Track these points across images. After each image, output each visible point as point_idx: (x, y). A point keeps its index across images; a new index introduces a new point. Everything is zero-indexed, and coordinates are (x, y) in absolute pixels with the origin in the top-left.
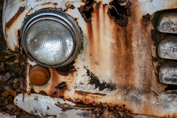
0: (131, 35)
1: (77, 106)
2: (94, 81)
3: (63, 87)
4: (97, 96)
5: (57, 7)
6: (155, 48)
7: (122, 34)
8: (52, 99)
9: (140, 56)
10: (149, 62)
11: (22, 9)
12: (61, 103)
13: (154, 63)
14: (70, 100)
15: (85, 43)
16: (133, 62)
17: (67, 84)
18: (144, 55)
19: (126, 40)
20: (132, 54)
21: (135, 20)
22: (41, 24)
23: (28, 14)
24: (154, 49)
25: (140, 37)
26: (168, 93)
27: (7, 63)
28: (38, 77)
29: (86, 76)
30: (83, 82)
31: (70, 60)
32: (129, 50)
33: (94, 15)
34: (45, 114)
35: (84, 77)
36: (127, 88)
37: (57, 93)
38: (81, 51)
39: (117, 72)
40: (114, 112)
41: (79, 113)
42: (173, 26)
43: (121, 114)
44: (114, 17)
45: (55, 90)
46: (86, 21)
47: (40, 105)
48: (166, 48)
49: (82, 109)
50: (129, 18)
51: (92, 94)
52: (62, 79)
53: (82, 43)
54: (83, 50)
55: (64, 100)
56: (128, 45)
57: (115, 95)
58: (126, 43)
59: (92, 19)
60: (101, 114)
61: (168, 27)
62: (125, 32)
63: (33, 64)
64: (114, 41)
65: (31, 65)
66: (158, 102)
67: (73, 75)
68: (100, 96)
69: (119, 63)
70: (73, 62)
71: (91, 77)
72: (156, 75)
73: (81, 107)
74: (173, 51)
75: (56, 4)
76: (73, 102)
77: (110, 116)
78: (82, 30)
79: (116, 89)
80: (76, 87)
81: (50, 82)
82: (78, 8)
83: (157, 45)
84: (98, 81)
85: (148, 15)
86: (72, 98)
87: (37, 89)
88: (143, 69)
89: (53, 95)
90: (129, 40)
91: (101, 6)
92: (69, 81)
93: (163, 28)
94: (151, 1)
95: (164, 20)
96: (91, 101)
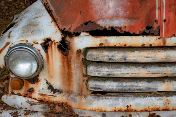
0: (70, 61)
1: (39, 103)
2: (50, 87)
3: (31, 91)
4: (51, 97)
5: (28, 43)
6: (85, 69)
7: (66, 60)
8: (24, 98)
9: (76, 74)
10: (82, 77)
11: (8, 44)
12: (30, 101)
13: (85, 78)
14: (35, 99)
15: (45, 65)
16: (72, 77)
17: (34, 89)
18: (78, 73)
19: (68, 63)
20: (71, 72)
21: (72, 52)
22: (17, 53)
23: (10, 47)
24: (84, 69)
25: (76, 62)
26: (93, 96)
28: (16, 85)
29: (46, 84)
30: (44, 88)
31: (36, 75)
32: (69, 70)
33: (49, 48)
34: (20, 107)
35: (44, 85)
36: (69, 92)
37: (28, 94)
38: (43, 69)
39: (63, 83)
40: (62, 107)
41: (40, 107)
42: (94, 57)
43: (66, 108)
44: (61, 50)
45: (26, 93)
46: (45, 52)
47: (17, 102)
48: (91, 70)
49: (42, 104)
50: (69, 51)
51: (48, 95)
52: (31, 86)
53: (43, 65)
54: (44, 68)
55: (32, 99)
56: (69, 66)
57: (62, 96)
58: (68, 66)
59: (49, 50)
60: (54, 107)
61: (91, 57)
62: (67, 59)
63: (13, 76)
64: (61, 64)
65: (12, 77)
66: (86, 101)
67: (38, 84)
68: (53, 97)
69: (64, 77)
70: (38, 76)
71: (49, 85)
72: (86, 85)
73: (41, 103)
74: (95, 71)
75: (27, 41)
76: (37, 100)
77: (60, 109)
78: (43, 57)
79: (63, 93)
80: (39, 91)
81: (24, 87)
82: (40, 44)
83: (86, 67)
84: (53, 88)
85: (80, 49)
86: (37, 98)
87: (16, 92)
88: (78, 81)
89: (25, 96)
90: (69, 64)
91: (53, 43)
92: (35, 87)
93: (89, 58)
94: (81, 42)
95: (89, 53)
96: (47, 100)
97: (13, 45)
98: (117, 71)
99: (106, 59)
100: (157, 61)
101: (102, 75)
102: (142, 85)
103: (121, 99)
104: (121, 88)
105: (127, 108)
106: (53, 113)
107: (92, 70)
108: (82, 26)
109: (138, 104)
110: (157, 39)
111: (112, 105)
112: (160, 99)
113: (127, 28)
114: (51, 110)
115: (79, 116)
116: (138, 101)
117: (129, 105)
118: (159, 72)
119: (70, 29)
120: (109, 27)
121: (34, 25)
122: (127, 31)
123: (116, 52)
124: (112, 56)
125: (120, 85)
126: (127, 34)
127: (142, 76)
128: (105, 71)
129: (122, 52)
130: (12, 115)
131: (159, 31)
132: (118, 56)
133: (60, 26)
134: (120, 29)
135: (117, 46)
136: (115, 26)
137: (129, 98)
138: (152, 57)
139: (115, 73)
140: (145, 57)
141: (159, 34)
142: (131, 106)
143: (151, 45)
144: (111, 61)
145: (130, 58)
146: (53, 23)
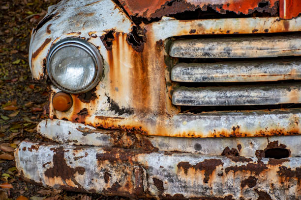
0: (147, 60)
1: (97, 130)
2: (114, 107)
3: (84, 113)
4: (116, 119)
5: (81, 36)
6: (169, 73)
7: (139, 59)
8: (74, 124)
9: (155, 79)
10: (163, 85)
11: (48, 41)
12: (82, 127)
13: (168, 87)
15: (106, 71)
16: (149, 85)
17: (88, 111)
18: (158, 79)
19: (143, 64)
20: (148, 78)
21: (150, 46)
24: (167, 74)
25: (155, 61)
26: (180, 115)
27: (26, 129)
28: (61, 102)
29: (107, 103)
30: (103, 109)
31: (92, 86)
32: (145, 74)
33: (114, 42)
34: (66, 140)
35: (105, 104)
36: (144, 111)
37: (79, 119)
38: (102, 78)
39: (135, 96)
40: (132, 137)
41: (99, 136)
42: (182, 51)
43: (138, 137)
44: (132, 44)
45: (77, 116)
46: (107, 49)
47: (62, 130)
48: (177, 72)
49: (101, 132)
50: (145, 44)
51: (111, 118)
52: (84, 105)
53: (103, 71)
54: (104, 77)
55: (85, 125)
56: (144, 69)
57: (133, 118)
58: (143, 67)
59: (113, 46)
60: (120, 138)
61: (178, 52)
62: (142, 57)
63: (57, 91)
64: (132, 66)
65: (54, 92)
66: (170, 122)
67: (94, 103)
68: (119, 120)
69: (137, 88)
70: (95, 89)
71: (112, 104)
72: (170, 99)
74: (183, 74)
75: (80, 33)
76: (94, 127)
77: (129, 140)
78: (104, 57)
79: (134, 113)
80: (97, 113)
81: (72, 109)
82: (100, 37)
83: (170, 70)
84: (118, 107)
85: (161, 40)
86: (93, 123)
87: (59, 115)
88: (157, 92)
89: (75, 120)
90: (145, 64)
91: (121, 34)
92: (90, 108)
93: (174, 53)
94: (163, 28)
95: (175, 46)
96: (110, 125)
97: (58, 40)
98: (217, 72)
99: (199, 54)
100: (276, 55)
101: (194, 79)
102: (256, 95)
103: (223, 118)
104: (223, 100)
105: (232, 131)
106: (118, 146)
107: (179, 74)
108: (164, 8)
109: (249, 125)
110: (275, 21)
111: (209, 127)
112: (284, 117)
113: (230, 6)
114: (115, 142)
115: (160, 150)
116: (249, 121)
117: (236, 126)
118: (280, 72)
119: (145, 13)
120: (205, 5)
121: (87, 15)
122: (230, 10)
123: (215, 44)
124: (210, 49)
125: (221, 95)
126: (231, 15)
127: (254, 79)
128: (198, 73)
129: (225, 43)
130: (55, 150)
131: (278, 10)
132: (218, 49)
133: (130, 11)
134: (221, 8)
135: (216, 33)
136: (213, 4)
137: (236, 117)
138: (268, 49)
139: (214, 76)
140: (257, 49)
141: (278, 14)
142: (238, 127)
143: (267, 30)
144: (207, 57)
145: (236, 52)
146: (117, 9)
